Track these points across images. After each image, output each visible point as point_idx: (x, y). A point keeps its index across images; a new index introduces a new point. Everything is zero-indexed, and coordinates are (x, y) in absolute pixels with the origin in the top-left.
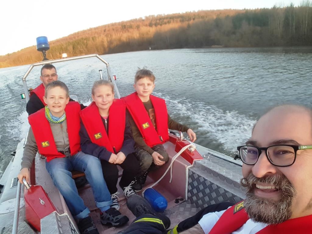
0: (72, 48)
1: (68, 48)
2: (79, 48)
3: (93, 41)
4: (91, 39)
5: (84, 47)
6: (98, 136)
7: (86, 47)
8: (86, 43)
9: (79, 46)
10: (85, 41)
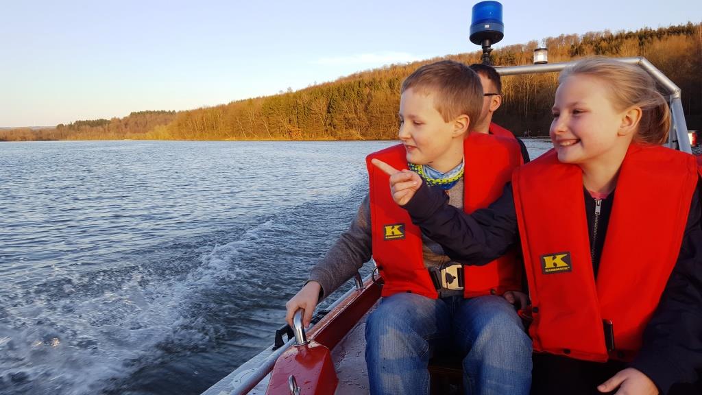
0: (325, 109)
1: (314, 106)
2: (346, 109)
3: (389, 91)
4: (385, 85)
5: (360, 107)
6: (555, 262)
7: (366, 109)
8: (369, 94)
9: (344, 104)
10: (367, 91)
